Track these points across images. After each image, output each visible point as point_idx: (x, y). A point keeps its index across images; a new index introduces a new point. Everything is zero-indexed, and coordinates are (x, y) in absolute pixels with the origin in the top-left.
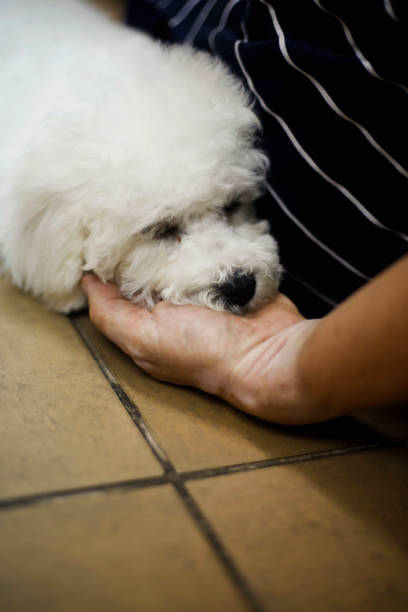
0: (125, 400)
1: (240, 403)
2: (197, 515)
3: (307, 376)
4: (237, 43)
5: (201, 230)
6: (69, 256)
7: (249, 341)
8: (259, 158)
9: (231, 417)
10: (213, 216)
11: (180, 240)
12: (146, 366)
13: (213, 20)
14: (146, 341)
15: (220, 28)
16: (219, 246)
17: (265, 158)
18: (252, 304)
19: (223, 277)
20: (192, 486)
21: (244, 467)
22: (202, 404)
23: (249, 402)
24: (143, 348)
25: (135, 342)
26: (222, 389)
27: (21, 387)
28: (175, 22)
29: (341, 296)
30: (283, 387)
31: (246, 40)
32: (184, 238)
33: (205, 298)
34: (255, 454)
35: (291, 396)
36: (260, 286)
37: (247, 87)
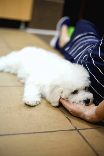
0: (68, 119)
1: (87, 119)
2: (81, 135)
3: (97, 113)
4: (86, 62)
5: (81, 92)
6: (58, 96)
7: (88, 109)
8: (90, 82)
9: (85, 122)
10: (83, 90)
11: (77, 93)
12: (71, 113)
13: (82, 58)
14: (72, 108)
15: (83, 60)
16: (84, 95)
17: (91, 82)
18: (89, 104)
19: (85, 99)
20: (80, 131)
21: (87, 129)
22: (80, 120)
23: (88, 118)
24: (71, 110)
25: (70, 108)
26: (84, 117)
27: (52, 117)
28: (75, 59)
29: (100, 102)
30: (93, 115)
31: (87, 62)
32: (78, 93)
33: (82, 103)
34: (89, 127)
35: (95, 116)
36: (91, 101)
37: (88, 70)
